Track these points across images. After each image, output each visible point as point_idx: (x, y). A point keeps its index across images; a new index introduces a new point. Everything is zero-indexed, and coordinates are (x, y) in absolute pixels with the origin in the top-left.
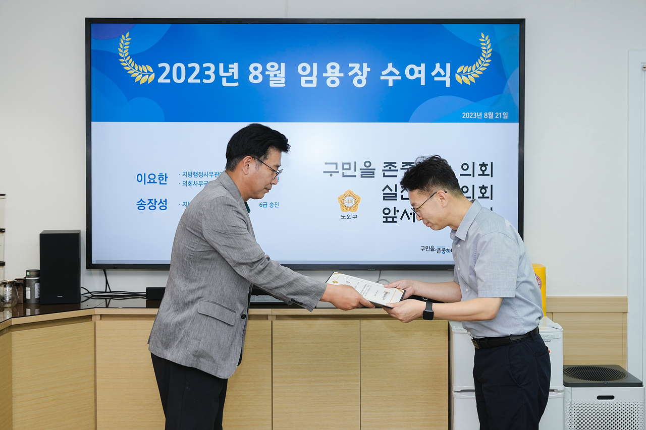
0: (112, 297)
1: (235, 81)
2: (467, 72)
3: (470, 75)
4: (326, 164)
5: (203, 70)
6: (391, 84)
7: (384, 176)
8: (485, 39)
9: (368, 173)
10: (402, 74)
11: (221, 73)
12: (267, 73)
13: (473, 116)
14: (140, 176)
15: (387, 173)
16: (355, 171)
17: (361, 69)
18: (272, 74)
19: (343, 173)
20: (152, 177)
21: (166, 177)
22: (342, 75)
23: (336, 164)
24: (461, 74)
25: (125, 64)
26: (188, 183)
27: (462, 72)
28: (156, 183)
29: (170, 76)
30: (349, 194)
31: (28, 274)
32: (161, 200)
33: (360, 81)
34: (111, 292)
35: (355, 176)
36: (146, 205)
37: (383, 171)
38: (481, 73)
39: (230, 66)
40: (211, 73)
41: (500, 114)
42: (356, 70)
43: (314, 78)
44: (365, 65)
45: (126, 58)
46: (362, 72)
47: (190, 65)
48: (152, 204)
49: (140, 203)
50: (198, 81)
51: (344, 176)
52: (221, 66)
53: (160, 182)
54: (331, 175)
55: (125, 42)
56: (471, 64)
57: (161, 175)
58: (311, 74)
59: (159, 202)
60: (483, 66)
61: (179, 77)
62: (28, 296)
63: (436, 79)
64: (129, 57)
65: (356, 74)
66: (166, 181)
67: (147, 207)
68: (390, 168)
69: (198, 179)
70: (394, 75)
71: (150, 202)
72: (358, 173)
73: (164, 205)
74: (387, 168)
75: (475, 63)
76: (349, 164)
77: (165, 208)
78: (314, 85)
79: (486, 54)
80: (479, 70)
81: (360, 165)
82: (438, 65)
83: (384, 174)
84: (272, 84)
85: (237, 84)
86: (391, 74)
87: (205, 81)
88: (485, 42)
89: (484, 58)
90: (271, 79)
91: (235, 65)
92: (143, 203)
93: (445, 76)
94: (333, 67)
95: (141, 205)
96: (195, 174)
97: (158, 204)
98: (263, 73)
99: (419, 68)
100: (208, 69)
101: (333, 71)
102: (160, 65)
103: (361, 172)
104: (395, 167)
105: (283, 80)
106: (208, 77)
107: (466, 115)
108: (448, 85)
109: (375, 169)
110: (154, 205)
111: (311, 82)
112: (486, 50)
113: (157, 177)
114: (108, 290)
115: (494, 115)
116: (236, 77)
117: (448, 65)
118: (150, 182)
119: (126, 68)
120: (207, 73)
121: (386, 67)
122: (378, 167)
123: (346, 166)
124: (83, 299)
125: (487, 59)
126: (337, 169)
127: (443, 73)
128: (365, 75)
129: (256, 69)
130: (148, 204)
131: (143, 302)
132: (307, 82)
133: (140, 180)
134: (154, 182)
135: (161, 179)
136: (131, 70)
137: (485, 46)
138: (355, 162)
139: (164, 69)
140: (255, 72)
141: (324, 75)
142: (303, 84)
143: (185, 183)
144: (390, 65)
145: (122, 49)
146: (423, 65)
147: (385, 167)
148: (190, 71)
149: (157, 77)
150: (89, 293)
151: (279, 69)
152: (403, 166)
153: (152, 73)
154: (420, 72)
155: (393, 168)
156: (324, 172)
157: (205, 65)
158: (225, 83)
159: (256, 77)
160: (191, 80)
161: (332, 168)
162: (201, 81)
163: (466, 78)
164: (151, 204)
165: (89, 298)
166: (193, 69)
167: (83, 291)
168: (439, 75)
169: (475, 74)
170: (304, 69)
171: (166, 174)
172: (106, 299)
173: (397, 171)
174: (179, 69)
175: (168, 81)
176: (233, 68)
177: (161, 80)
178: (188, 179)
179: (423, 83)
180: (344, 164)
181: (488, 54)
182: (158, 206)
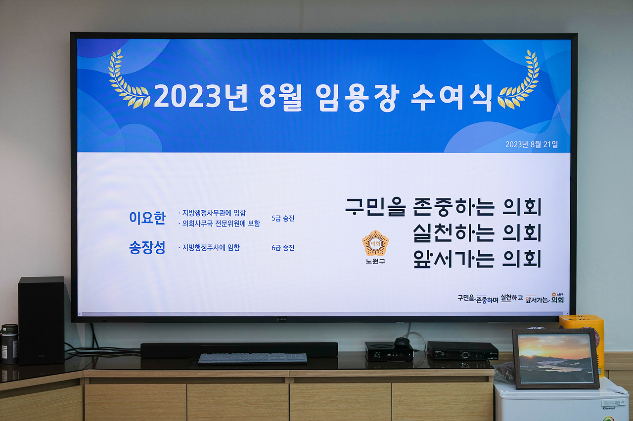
0: (100, 354)
1: (243, 105)
2: (511, 95)
3: (515, 98)
4: (349, 200)
5: (206, 92)
6: (423, 108)
7: (416, 214)
8: (531, 57)
9: (397, 210)
10: (436, 97)
11: (228, 96)
12: (280, 96)
13: (518, 145)
14: (133, 215)
15: (419, 211)
16: (382, 208)
17: (389, 91)
18: (286, 97)
19: (369, 211)
20: (147, 216)
21: (164, 216)
22: (367, 98)
23: (360, 200)
24: (504, 97)
25: (116, 86)
26: (189, 223)
27: (505, 95)
28: (152, 222)
29: (168, 99)
30: (376, 235)
31: (5, 329)
32: (158, 242)
33: (387, 106)
34: (98, 348)
35: (382, 215)
36: (140, 248)
37: (415, 208)
38: (526, 96)
39: (238, 88)
40: (215, 96)
41: (549, 142)
42: (384, 92)
43: (335, 102)
44: (394, 87)
45: (117, 78)
46: (390, 94)
47: (191, 87)
48: (148, 247)
49: (133, 246)
50: (201, 105)
51: (369, 214)
52: (228, 87)
53: (157, 222)
54: (355, 214)
55: (116, 59)
56: (515, 85)
57: (158, 214)
58: (331, 97)
59: (155, 244)
60: (529, 88)
61: (179, 100)
62: (5, 356)
63: (475, 102)
64: (121, 78)
65: (383, 97)
66: (163, 220)
67: (141, 250)
68: (423, 205)
69: (201, 218)
70: (428, 98)
71: (146, 245)
72: (386, 211)
73: (162, 248)
74: (420, 205)
75: (521, 85)
76: (376, 200)
77: (162, 252)
78: (335, 109)
79: (532, 74)
80: (524, 93)
81: (388, 202)
82: (477, 87)
83: (416, 211)
84: (286, 109)
85: (245, 109)
86: (424, 97)
87: (209, 105)
88: (532, 60)
89: (531, 79)
90: (285, 102)
91: (244, 87)
92: (137, 246)
93: (485, 99)
94: (357, 89)
95: (135, 248)
96: (198, 212)
97: (155, 247)
98: (275, 96)
99: (456, 90)
100: (213, 91)
101: (357, 93)
102: (157, 87)
103: (389, 210)
104: (429, 204)
105: (299, 104)
106: (213, 101)
107: (510, 144)
108: (489, 109)
109: (405, 207)
110: (149, 248)
111: (331, 106)
112: (532, 69)
113: (153, 216)
114: (95, 346)
115: (543, 144)
116: (245, 100)
117: (489, 87)
118: (145, 222)
119: (117, 90)
120: (211, 95)
121: (418, 89)
122: (409, 204)
123: (372, 203)
124: (66, 356)
125: (534, 79)
126: (361, 206)
127: (483, 96)
128: (394, 98)
129: (268, 91)
130: (143, 247)
131: (137, 360)
132: (326, 106)
133: (133, 219)
134: (150, 222)
135: (158, 218)
136: (123, 92)
137: (532, 65)
138: (383, 199)
139: (161, 91)
140: (267, 95)
141: (347, 98)
142: (323, 109)
143: (185, 223)
144: (422, 87)
145: (112, 68)
146: (460, 87)
147: (416, 204)
148: (191, 94)
149: (153, 100)
150: (74, 349)
151: (295, 91)
152: (437, 203)
153: (148, 96)
154: (457, 95)
155: (426, 205)
156: (347, 210)
157: (209, 87)
158: (231, 108)
159: (267, 101)
160: (192, 104)
161: (356, 205)
162: (205, 105)
163: (510, 102)
164: (146, 248)
165: (73, 355)
166: (195, 91)
167: (67, 348)
168: (478, 98)
169: (520, 97)
170: (323, 91)
171: (163, 213)
172: (93, 356)
173: (430, 208)
174: (179, 91)
175: (167, 105)
176: (241, 90)
177: (158, 104)
178: (189, 218)
179: (460, 107)
180: (369, 200)
181: (535, 74)
182: (154, 250)
